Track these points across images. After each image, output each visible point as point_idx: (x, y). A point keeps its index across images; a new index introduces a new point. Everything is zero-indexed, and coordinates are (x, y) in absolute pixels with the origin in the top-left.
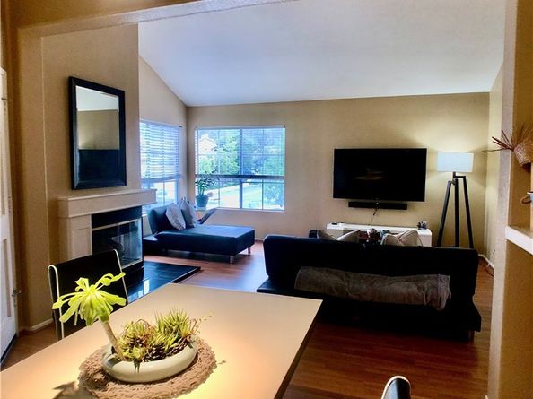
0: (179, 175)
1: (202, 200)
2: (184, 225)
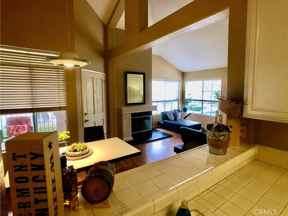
0: (178, 99)
1: (185, 110)
2: (173, 119)
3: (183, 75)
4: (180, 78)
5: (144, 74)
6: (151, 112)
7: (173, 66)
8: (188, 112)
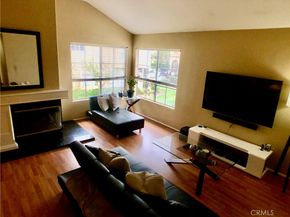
0: (125, 77)
1: (130, 94)
2: (106, 108)
3: (133, 38)
4: (127, 43)
5: (38, 35)
6: (59, 101)
7: (117, 24)
8: (135, 97)
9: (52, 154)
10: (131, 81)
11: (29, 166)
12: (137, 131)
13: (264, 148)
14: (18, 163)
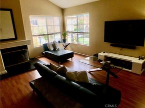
1: (64, 41)
2: (52, 49)
3: (63, 11)
5: (11, 10)
8: (67, 42)
9: (26, 74)
10: (64, 34)
11: (14, 81)
12: (70, 59)
13: (140, 58)
14: (8, 80)
